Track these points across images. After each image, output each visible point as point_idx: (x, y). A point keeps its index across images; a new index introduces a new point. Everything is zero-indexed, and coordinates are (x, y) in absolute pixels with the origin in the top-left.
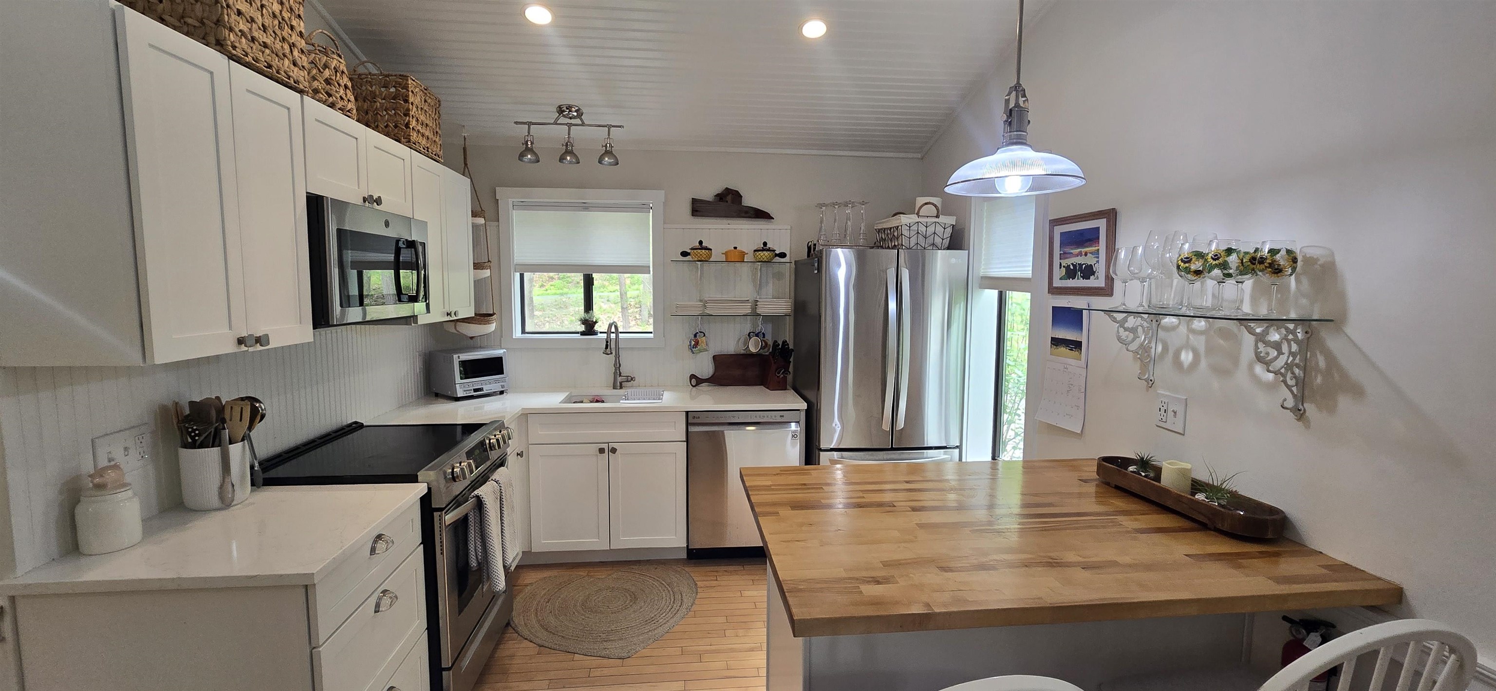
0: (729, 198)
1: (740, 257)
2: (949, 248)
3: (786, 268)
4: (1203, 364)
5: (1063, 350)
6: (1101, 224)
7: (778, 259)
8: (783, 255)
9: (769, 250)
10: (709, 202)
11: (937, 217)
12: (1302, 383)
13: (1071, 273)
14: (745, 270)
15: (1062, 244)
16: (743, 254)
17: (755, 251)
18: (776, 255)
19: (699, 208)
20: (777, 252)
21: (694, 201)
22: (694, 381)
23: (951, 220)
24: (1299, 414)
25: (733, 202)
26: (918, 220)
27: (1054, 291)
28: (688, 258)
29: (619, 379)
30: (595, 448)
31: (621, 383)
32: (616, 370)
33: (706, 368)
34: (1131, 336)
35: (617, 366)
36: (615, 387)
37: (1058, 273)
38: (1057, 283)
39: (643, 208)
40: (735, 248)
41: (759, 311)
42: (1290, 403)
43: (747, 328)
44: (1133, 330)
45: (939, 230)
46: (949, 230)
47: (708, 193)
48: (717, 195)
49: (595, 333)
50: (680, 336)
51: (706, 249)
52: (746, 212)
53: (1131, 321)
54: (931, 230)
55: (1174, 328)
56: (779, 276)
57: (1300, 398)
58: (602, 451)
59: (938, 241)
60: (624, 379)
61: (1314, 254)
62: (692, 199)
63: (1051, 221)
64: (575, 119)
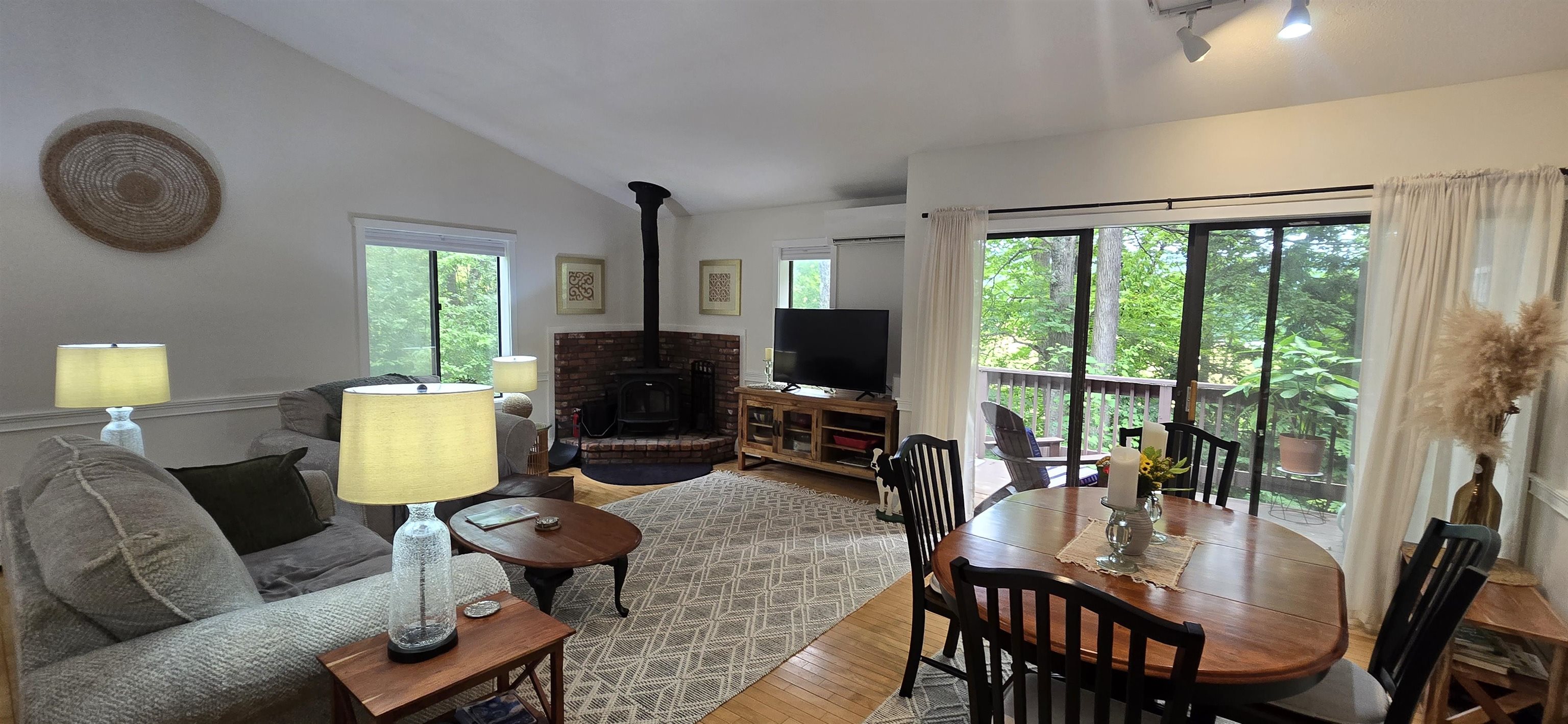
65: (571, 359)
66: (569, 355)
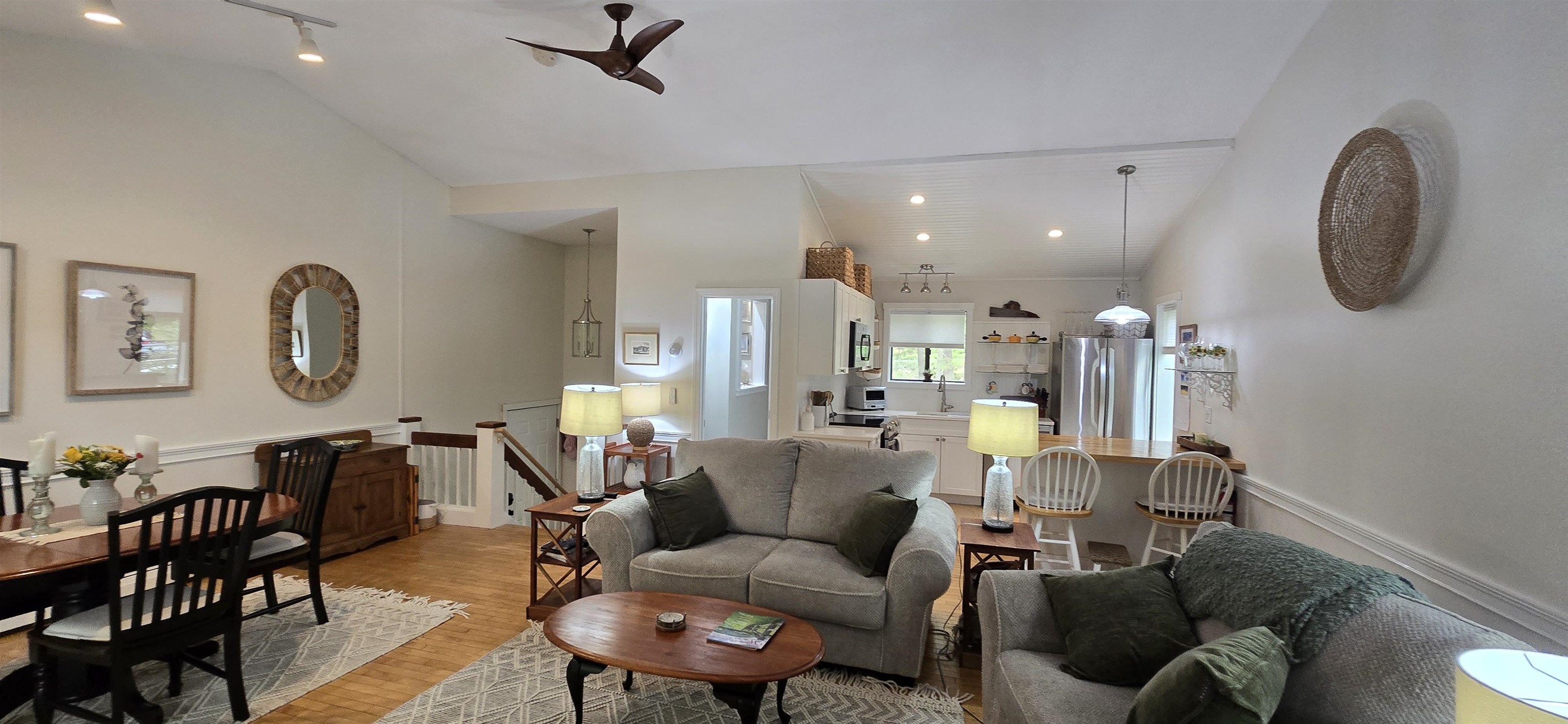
0: (1012, 307)
1: (1018, 340)
2: (1145, 337)
3: (1047, 346)
4: (1215, 393)
5: (1183, 391)
6: (1191, 330)
7: (1042, 341)
8: (1045, 339)
9: (1035, 336)
10: (1000, 308)
12: (1231, 396)
14: (1021, 347)
15: (1182, 339)
16: (1020, 338)
17: (1027, 336)
18: (1040, 339)
19: (994, 312)
20: (1041, 337)
24: (1230, 408)
25: (1015, 309)
27: (1181, 361)
28: (987, 340)
29: (945, 407)
30: (933, 439)
31: (945, 409)
32: (943, 401)
35: (944, 399)
36: (942, 411)
39: (960, 313)
40: (1015, 335)
41: (1028, 371)
42: (1227, 404)
43: (1022, 381)
45: (1138, 326)
46: (1145, 327)
47: (1000, 304)
48: (1006, 305)
49: (931, 381)
50: (981, 385)
51: (998, 335)
52: (1023, 314)
56: (1042, 351)
58: (938, 440)
59: (1137, 333)
60: (947, 407)
61: (1233, 348)
62: (991, 308)
63: (1180, 327)
64: (930, 271)
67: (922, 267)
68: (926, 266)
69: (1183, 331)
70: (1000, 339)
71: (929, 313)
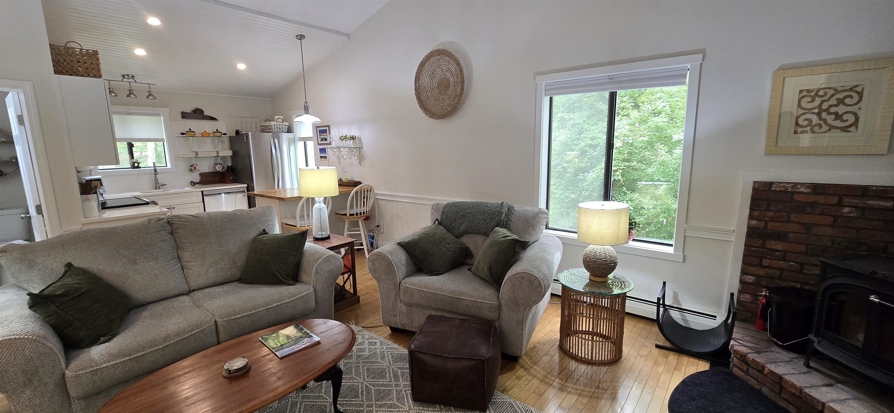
0: (198, 112)
1: (208, 135)
2: (287, 133)
3: (226, 139)
4: (348, 158)
5: (323, 159)
6: (327, 128)
7: (223, 136)
8: (225, 134)
9: (219, 132)
10: (188, 113)
11: (283, 122)
12: (360, 158)
13: (322, 140)
14: (208, 140)
15: (319, 133)
16: (209, 134)
17: (214, 133)
18: (223, 134)
19: (184, 115)
20: (223, 133)
21: (182, 113)
22: (193, 184)
23: (287, 124)
24: (360, 164)
25: (200, 113)
26: (277, 123)
27: (319, 144)
28: (185, 135)
29: (158, 185)
31: (159, 187)
32: (156, 181)
33: (197, 178)
34: (335, 153)
35: (156, 180)
36: (156, 189)
37: (319, 140)
38: (320, 142)
39: (158, 115)
40: (205, 131)
41: (220, 155)
42: (359, 162)
43: (213, 162)
44: (335, 152)
45: (284, 126)
46: (287, 126)
47: (188, 109)
48: (193, 111)
49: (140, 168)
50: (183, 167)
51: (193, 132)
52: (206, 118)
53: (335, 150)
54: (281, 126)
55: (343, 151)
56: (223, 142)
57: (360, 161)
58: (169, 209)
59: (284, 130)
60: (161, 185)
61: (358, 136)
62: (182, 112)
63: (316, 127)
64: (132, 80)
65: (772, 220)
66: (770, 214)
67: (123, 76)
68: (128, 75)
69: (318, 129)
70: (195, 134)
71: (129, 114)
